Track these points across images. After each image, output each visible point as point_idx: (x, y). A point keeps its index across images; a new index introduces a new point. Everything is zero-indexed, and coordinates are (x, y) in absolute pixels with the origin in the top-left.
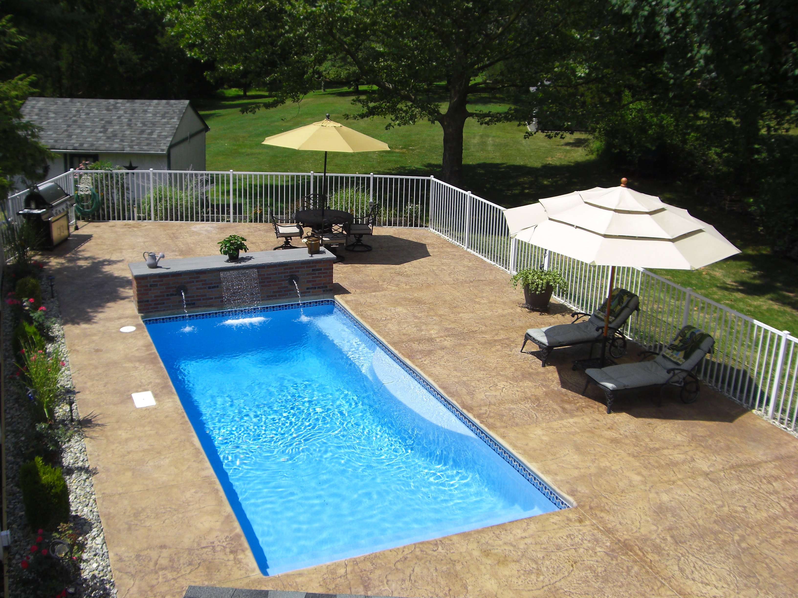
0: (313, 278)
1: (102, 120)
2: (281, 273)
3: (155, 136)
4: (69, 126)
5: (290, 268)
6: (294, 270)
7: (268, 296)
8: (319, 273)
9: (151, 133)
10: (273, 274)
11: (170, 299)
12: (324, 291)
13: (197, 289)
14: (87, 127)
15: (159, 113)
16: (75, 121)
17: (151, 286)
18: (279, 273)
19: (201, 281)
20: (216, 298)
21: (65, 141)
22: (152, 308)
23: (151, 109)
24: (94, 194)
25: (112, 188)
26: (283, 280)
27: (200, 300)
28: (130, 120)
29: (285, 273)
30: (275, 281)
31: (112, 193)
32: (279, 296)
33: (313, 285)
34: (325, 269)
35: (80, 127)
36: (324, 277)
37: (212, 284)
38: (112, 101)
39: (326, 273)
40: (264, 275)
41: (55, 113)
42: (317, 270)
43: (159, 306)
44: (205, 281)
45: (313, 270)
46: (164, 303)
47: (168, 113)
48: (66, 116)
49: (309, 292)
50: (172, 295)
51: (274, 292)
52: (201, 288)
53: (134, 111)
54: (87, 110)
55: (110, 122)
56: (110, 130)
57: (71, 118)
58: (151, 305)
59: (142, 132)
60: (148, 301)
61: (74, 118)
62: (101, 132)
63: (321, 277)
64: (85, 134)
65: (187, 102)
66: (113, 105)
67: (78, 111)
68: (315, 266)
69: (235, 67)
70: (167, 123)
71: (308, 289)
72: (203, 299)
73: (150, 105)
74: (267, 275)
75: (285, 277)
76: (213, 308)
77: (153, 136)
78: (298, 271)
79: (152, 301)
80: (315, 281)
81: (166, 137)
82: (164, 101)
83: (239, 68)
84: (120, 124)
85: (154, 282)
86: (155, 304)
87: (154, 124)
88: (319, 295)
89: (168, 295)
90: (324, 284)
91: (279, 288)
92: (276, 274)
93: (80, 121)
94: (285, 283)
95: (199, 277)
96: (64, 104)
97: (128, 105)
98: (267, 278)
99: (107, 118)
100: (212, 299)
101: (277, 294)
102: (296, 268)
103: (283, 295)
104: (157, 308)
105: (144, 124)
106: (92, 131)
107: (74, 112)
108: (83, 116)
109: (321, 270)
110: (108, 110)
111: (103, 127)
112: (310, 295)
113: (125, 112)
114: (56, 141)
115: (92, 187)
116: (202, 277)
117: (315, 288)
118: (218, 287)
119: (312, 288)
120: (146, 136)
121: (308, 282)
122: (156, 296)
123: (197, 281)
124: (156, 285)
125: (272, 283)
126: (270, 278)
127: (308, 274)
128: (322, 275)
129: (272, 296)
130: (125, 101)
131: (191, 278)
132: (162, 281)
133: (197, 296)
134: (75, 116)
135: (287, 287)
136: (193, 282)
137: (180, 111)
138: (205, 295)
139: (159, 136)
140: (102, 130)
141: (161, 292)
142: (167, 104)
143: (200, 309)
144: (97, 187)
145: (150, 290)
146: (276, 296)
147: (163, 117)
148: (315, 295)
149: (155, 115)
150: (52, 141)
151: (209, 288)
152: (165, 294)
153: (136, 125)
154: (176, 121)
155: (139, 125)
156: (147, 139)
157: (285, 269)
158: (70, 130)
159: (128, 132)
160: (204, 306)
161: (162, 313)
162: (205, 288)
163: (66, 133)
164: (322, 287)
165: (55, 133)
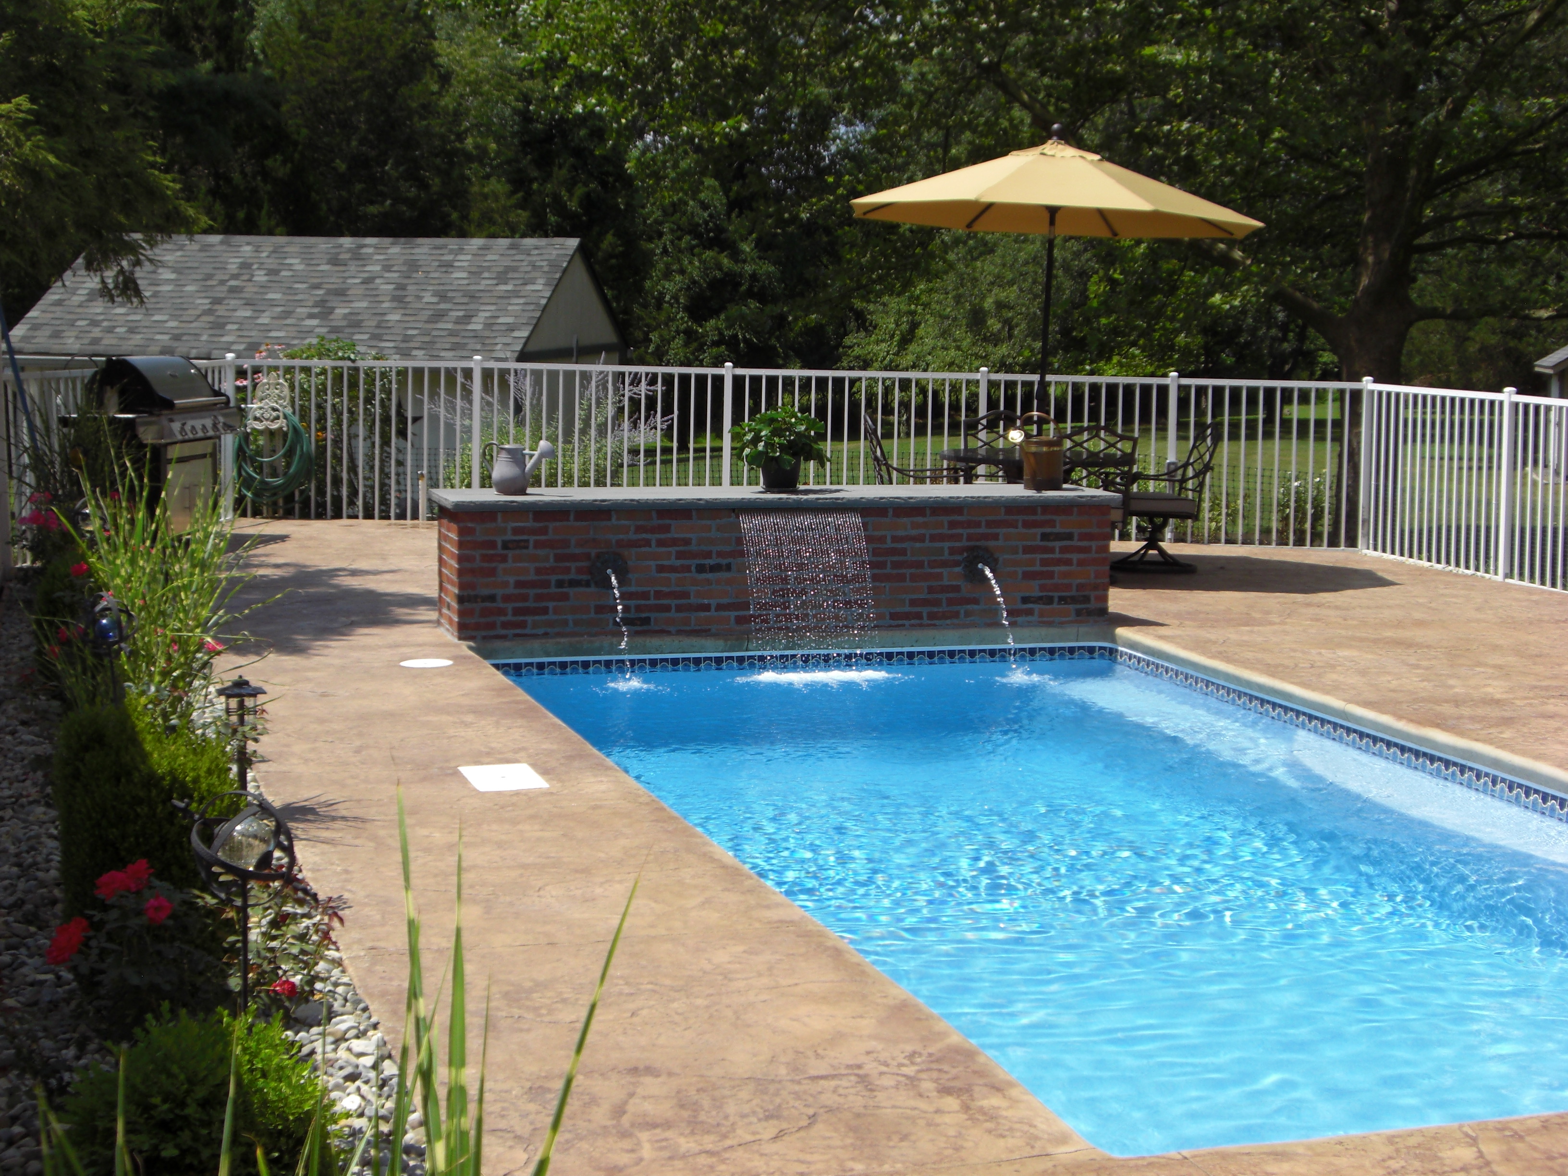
0: (1044, 562)
1: (317, 287)
2: (941, 538)
3: (476, 325)
4: (217, 301)
5: (969, 524)
6: (983, 530)
7: (893, 616)
8: (1063, 550)
9: (468, 318)
10: (914, 539)
11: (565, 597)
12: (1079, 613)
13: (661, 569)
14: (273, 304)
15: (488, 269)
16: (233, 290)
17: (506, 545)
18: (933, 538)
19: (674, 542)
20: (720, 607)
21: (204, 338)
22: (505, 625)
23: (464, 260)
24: (295, 430)
25: (353, 421)
26: (944, 564)
27: (667, 608)
28: (401, 287)
29: (952, 538)
30: (919, 565)
31: (353, 437)
32: (932, 616)
33: (1042, 588)
34: (1084, 537)
35: (248, 303)
36: (1081, 563)
37: (708, 555)
38: (347, 242)
39: (1087, 550)
40: (882, 539)
41: (175, 270)
42: (1059, 537)
43: (530, 619)
44: (687, 542)
45: (1045, 537)
46: (545, 611)
47: (515, 269)
48: (209, 277)
49: (1030, 612)
50: (573, 583)
51: (913, 603)
52: (672, 569)
53: (413, 266)
54: (271, 263)
55: (341, 293)
56: (340, 312)
57: (222, 282)
58: (502, 612)
59: (439, 316)
60: (492, 598)
61: (233, 283)
62: (311, 316)
63: (1068, 562)
64: (264, 320)
65: (573, 243)
66: (349, 250)
67: (245, 266)
68: (1052, 523)
69: (724, 126)
70: (515, 294)
71: (1025, 600)
72: (679, 608)
73: (461, 250)
74: (895, 539)
75: (952, 551)
76: (709, 642)
77: (470, 327)
78: (996, 537)
79: (507, 598)
80: (1050, 575)
81: (511, 328)
82: (504, 242)
83: (737, 129)
84: (374, 296)
85: (516, 531)
86: (517, 612)
87: (473, 297)
88: (1061, 624)
89: (560, 584)
90: (1080, 587)
91: (931, 590)
92: (921, 539)
93: (250, 289)
94: (951, 576)
95: (667, 529)
96: (205, 248)
97: (395, 250)
98: (893, 552)
99: (334, 281)
100: (706, 608)
101: (925, 611)
102: (989, 524)
103: (944, 616)
104: (522, 625)
105: (443, 297)
106: (287, 314)
107: (233, 268)
108: (260, 277)
109: (1069, 537)
110: (334, 261)
111: (321, 303)
112: (1029, 624)
113: (387, 268)
114: (177, 338)
115: (289, 410)
116: (678, 529)
117: (1049, 600)
118: (728, 568)
119: (1038, 600)
120: (450, 326)
121: (1027, 576)
122: (519, 584)
123: (661, 543)
124: (521, 545)
125: (908, 572)
126: (903, 552)
127: (1027, 550)
128: (1075, 557)
129: (907, 616)
130: (387, 241)
131: (639, 529)
132: (544, 531)
133: (658, 595)
134: (235, 277)
135: (957, 589)
136: (648, 543)
137: (553, 265)
138: (685, 595)
139: (488, 326)
140: (316, 310)
141: (538, 571)
142: (512, 247)
143: (667, 641)
144: (304, 415)
145: (504, 559)
146: (919, 616)
147: (502, 277)
148: (1050, 624)
149: (475, 274)
150: (166, 337)
151: (701, 569)
152: (554, 578)
153: (419, 298)
154: (540, 289)
155: (428, 298)
156: (452, 333)
157: (952, 525)
158: (221, 310)
159: (395, 317)
160: (680, 632)
161: (536, 644)
162: (688, 569)
163: (211, 319)
164: (1073, 600)
165: (173, 317)
